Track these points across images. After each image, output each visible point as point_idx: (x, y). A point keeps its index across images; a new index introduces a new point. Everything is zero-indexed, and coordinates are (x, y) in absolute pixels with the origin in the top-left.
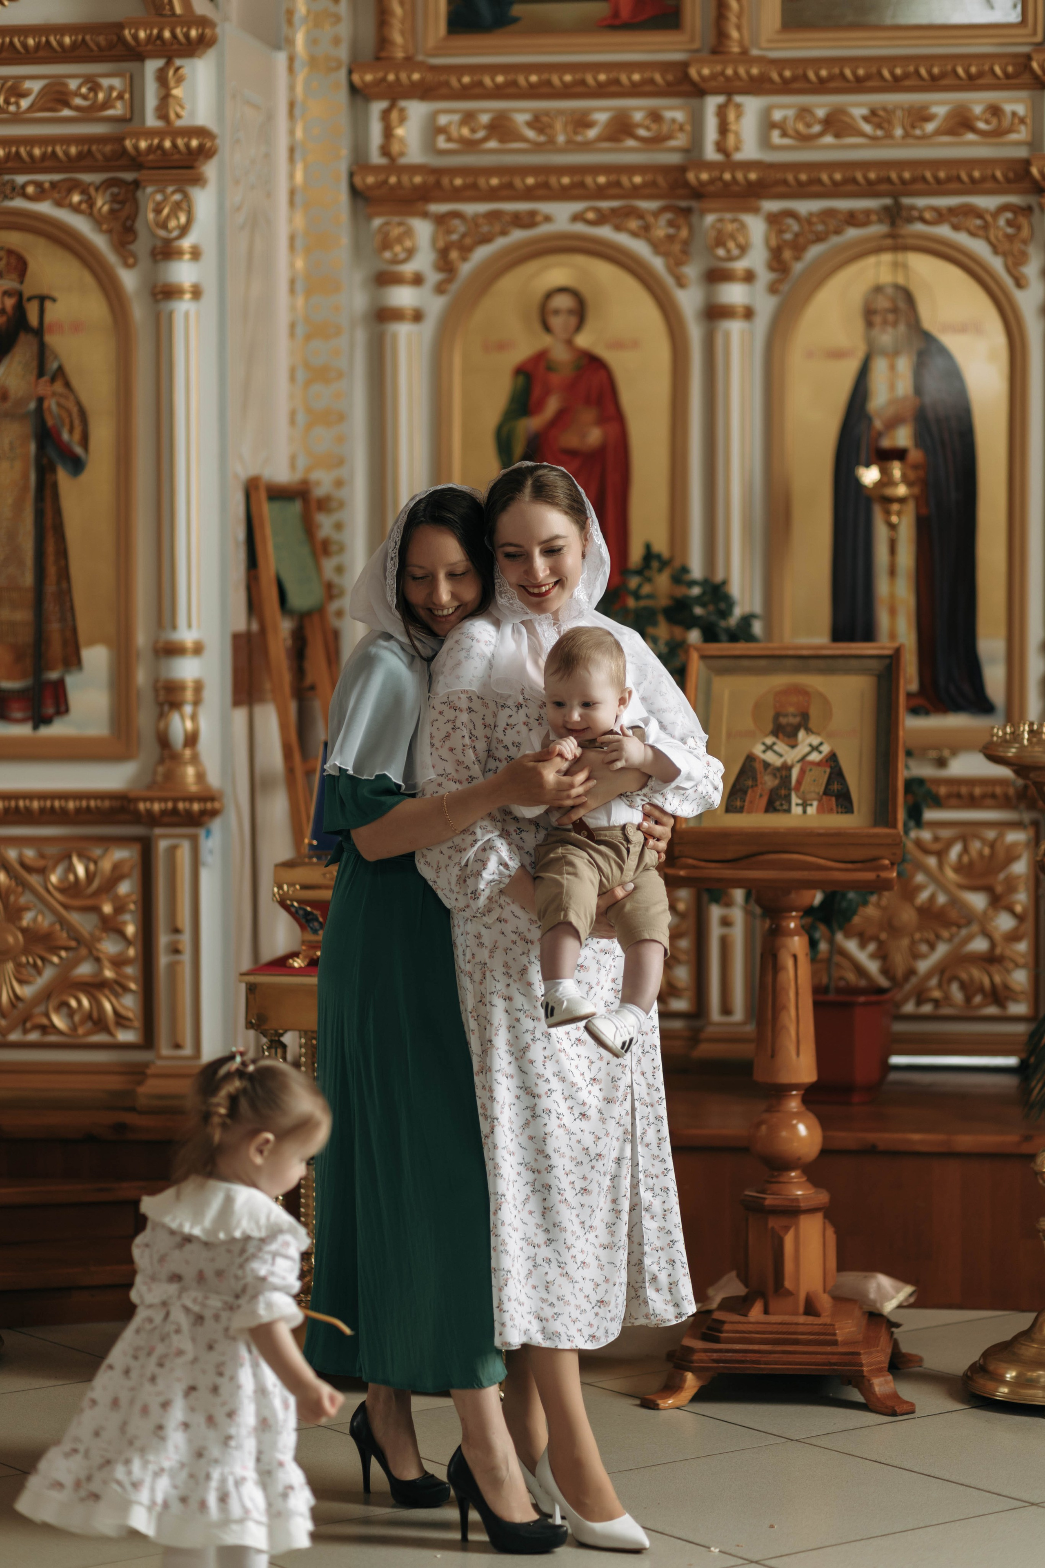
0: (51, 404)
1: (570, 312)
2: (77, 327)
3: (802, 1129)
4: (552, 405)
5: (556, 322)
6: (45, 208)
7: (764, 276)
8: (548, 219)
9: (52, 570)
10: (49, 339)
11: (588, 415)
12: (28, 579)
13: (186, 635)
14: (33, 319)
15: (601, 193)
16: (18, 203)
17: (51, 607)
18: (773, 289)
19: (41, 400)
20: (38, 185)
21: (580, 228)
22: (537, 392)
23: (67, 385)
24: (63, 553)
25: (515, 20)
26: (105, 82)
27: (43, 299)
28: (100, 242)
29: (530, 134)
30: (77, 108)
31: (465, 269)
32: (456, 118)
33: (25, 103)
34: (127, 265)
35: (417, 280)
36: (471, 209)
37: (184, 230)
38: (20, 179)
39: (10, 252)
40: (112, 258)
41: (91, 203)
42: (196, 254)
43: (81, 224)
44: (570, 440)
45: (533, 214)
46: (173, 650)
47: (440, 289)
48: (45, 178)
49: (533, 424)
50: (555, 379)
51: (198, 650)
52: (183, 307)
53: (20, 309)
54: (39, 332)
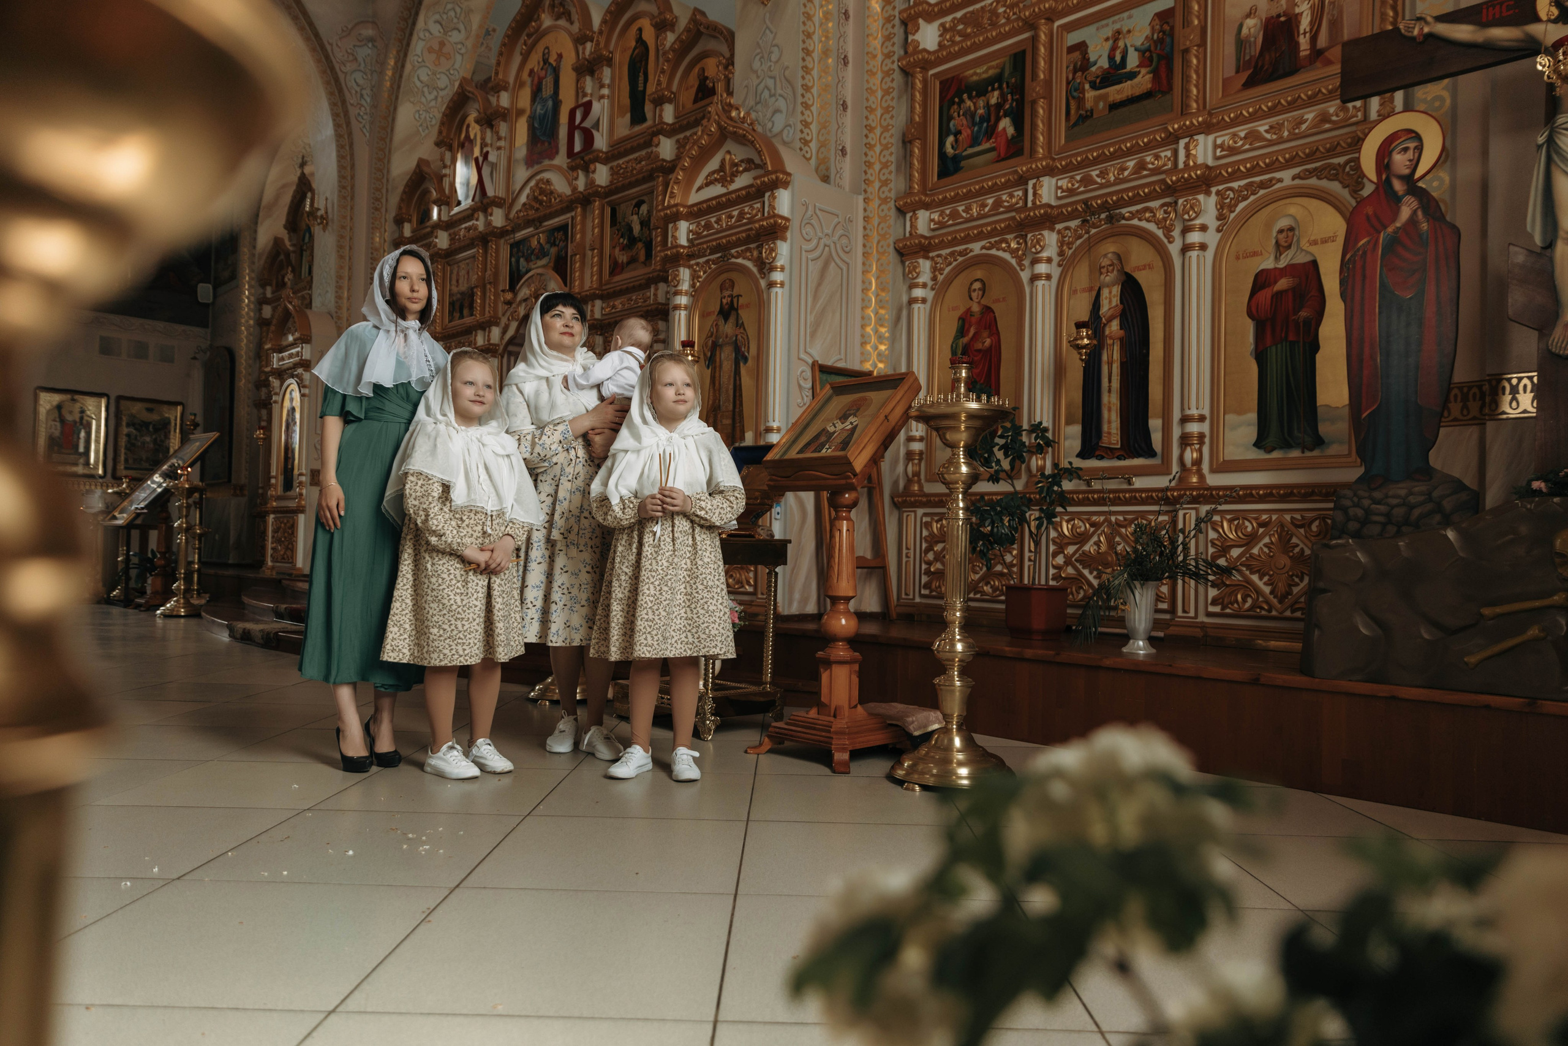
0: (739, 337)
1: (979, 289)
2: (748, 306)
3: (843, 621)
4: (972, 331)
5: (974, 295)
6: (740, 261)
7: (1056, 259)
8: (971, 251)
9: (738, 402)
10: (740, 312)
11: (985, 334)
12: (731, 407)
13: (775, 425)
14: (736, 306)
15: (990, 235)
16: (733, 260)
17: (737, 417)
18: (1059, 265)
19: (737, 336)
20: (737, 252)
21: (984, 251)
22: (967, 326)
23: (744, 329)
24: (741, 395)
25: (962, 168)
26: (755, 206)
27: (738, 296)
28: (755, 270)
29: (964, 215)
30: (747, 219)
31: (940, 278)
32: (938, 214)
33: (733, 220)
34: (763, 278)
35: (924, 286)
36: (944, 252)
37: (774, 259)
38: (733, 251)
39: (730, 280)
40: (758, 276)
41: (752, 255)
42: (782, 269)
43: (749, 264)
44: (979, 346)
45: (966, 249)
46: (769, 430)
47: (933, 289)
48: (739, 249)
49: (965, 340)
50: (974, 320)
51: (779, 430)
52: (777, 290)
53: (732, 301)
54: (737, 310)
